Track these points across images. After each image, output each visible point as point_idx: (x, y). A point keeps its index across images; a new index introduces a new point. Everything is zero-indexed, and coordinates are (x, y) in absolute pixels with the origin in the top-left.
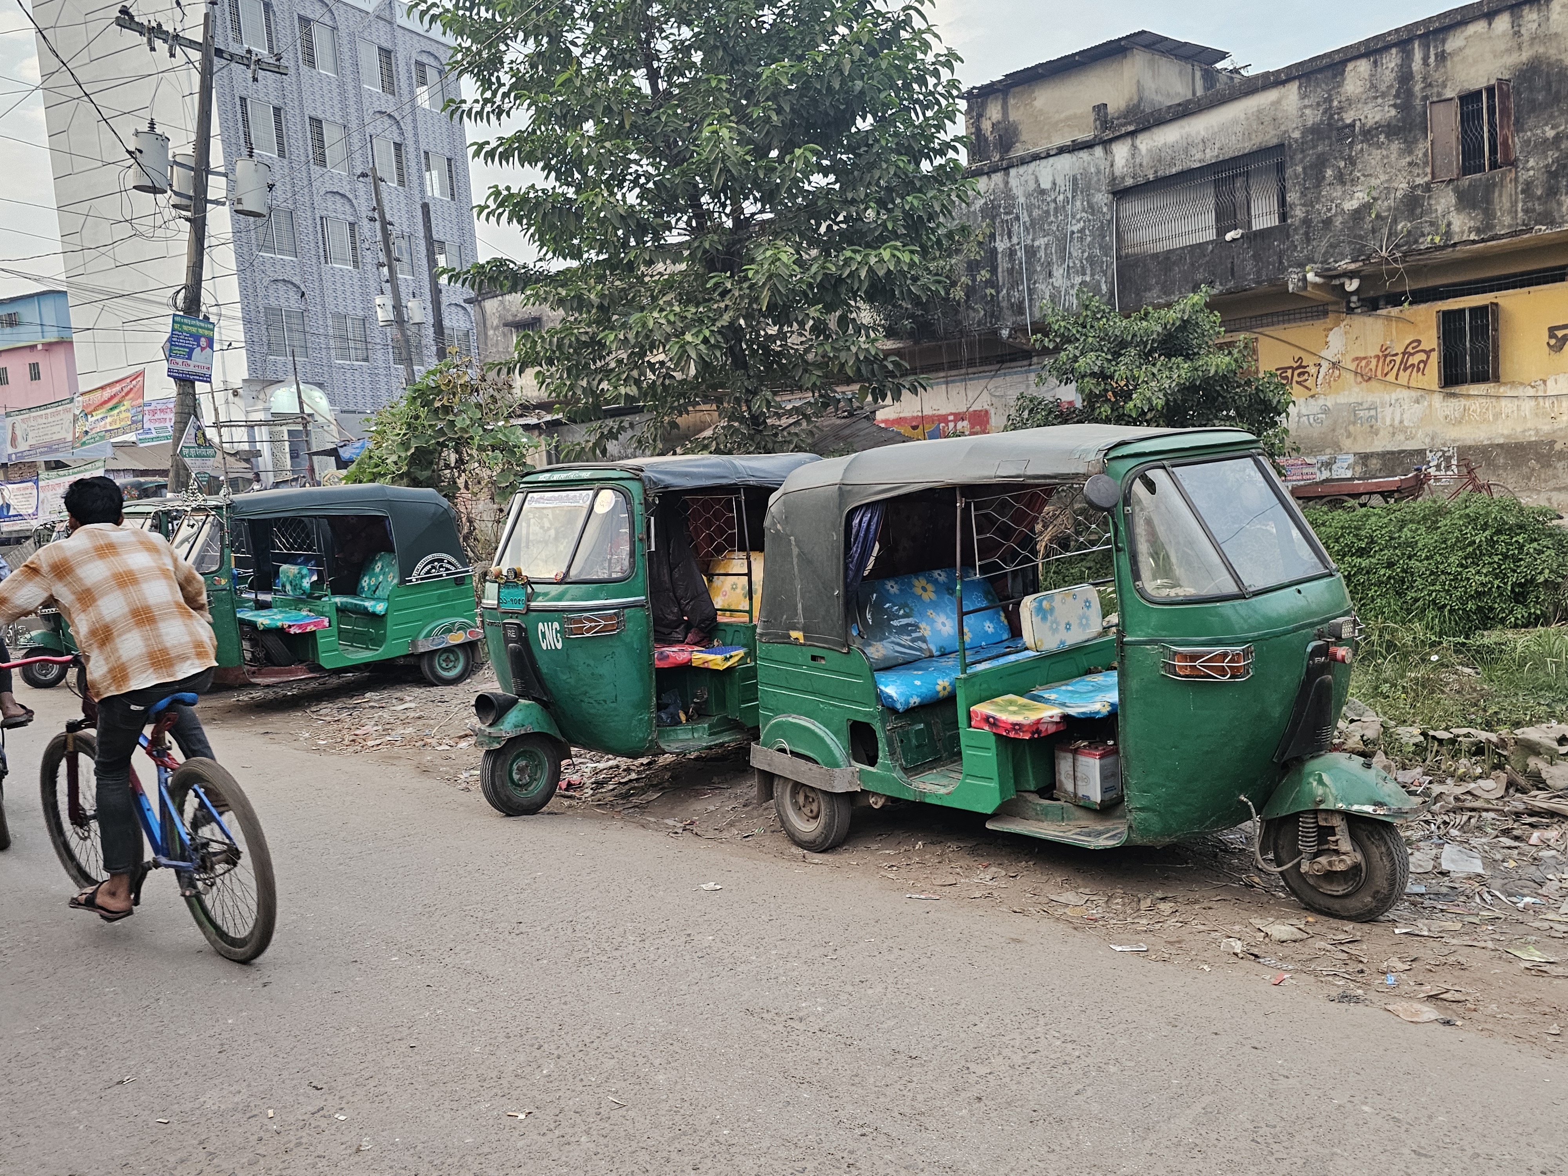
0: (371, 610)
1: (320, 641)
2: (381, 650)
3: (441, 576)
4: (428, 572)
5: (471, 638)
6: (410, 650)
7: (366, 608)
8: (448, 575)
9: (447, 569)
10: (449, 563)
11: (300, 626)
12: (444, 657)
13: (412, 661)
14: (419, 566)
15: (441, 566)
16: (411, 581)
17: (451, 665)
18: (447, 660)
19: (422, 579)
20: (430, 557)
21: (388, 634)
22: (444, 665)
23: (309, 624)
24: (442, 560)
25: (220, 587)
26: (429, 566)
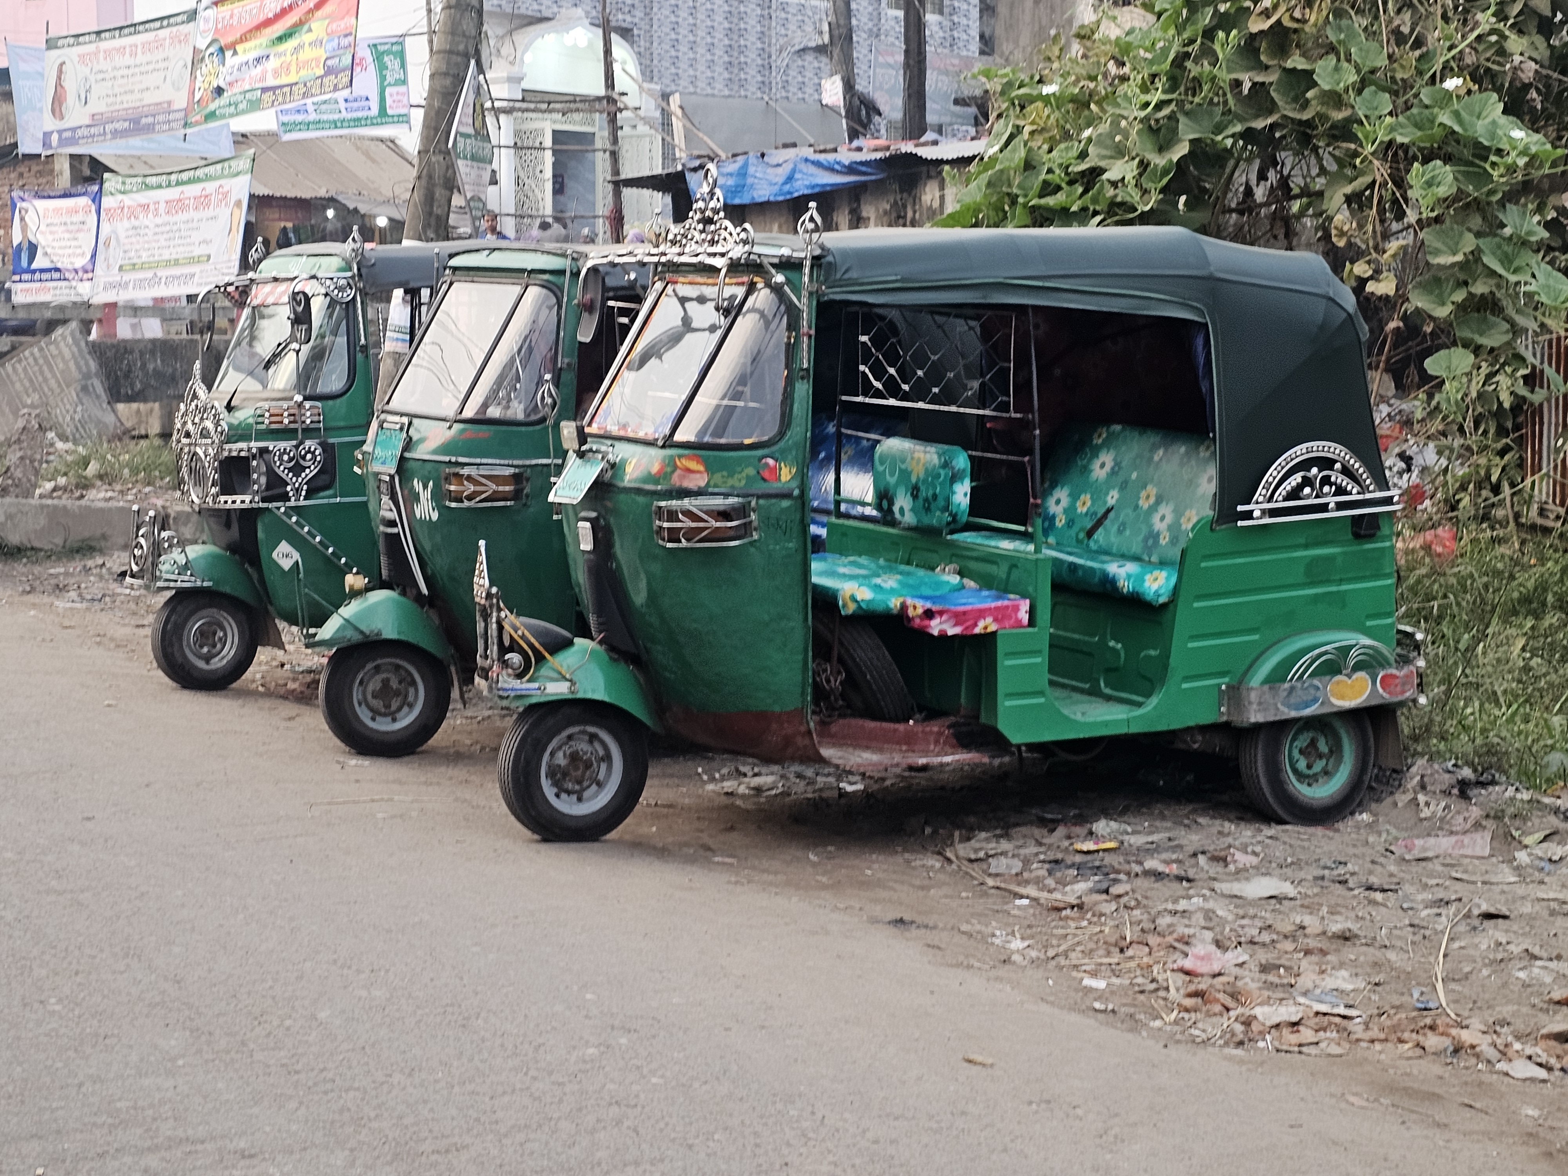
0: (1126, 585)
1: (1005, 664)
2: (1154, 701)
3: (1324, 508)
4: (1294, 494)
5: (1385, 696)
6: (1223, 714)
7: (1109, 582)
8: (1340, 506)
9: (1341, 491)
10: (1346, 471)
11: (959, 617)
12: (1303, 741)
13: (1218, 743)
14: (1273, 473)
15: (1326, 481)
16: (1249, 515)
17: (1318, 766)
18: (1311, 750)
19: (1273, 513)
20: (1300, 452)
21: (1174, 660)
22: (1302, 765)
23: (981, 614)
24: (1326, 463)
25: (774, 487)
26: (1297, 479)
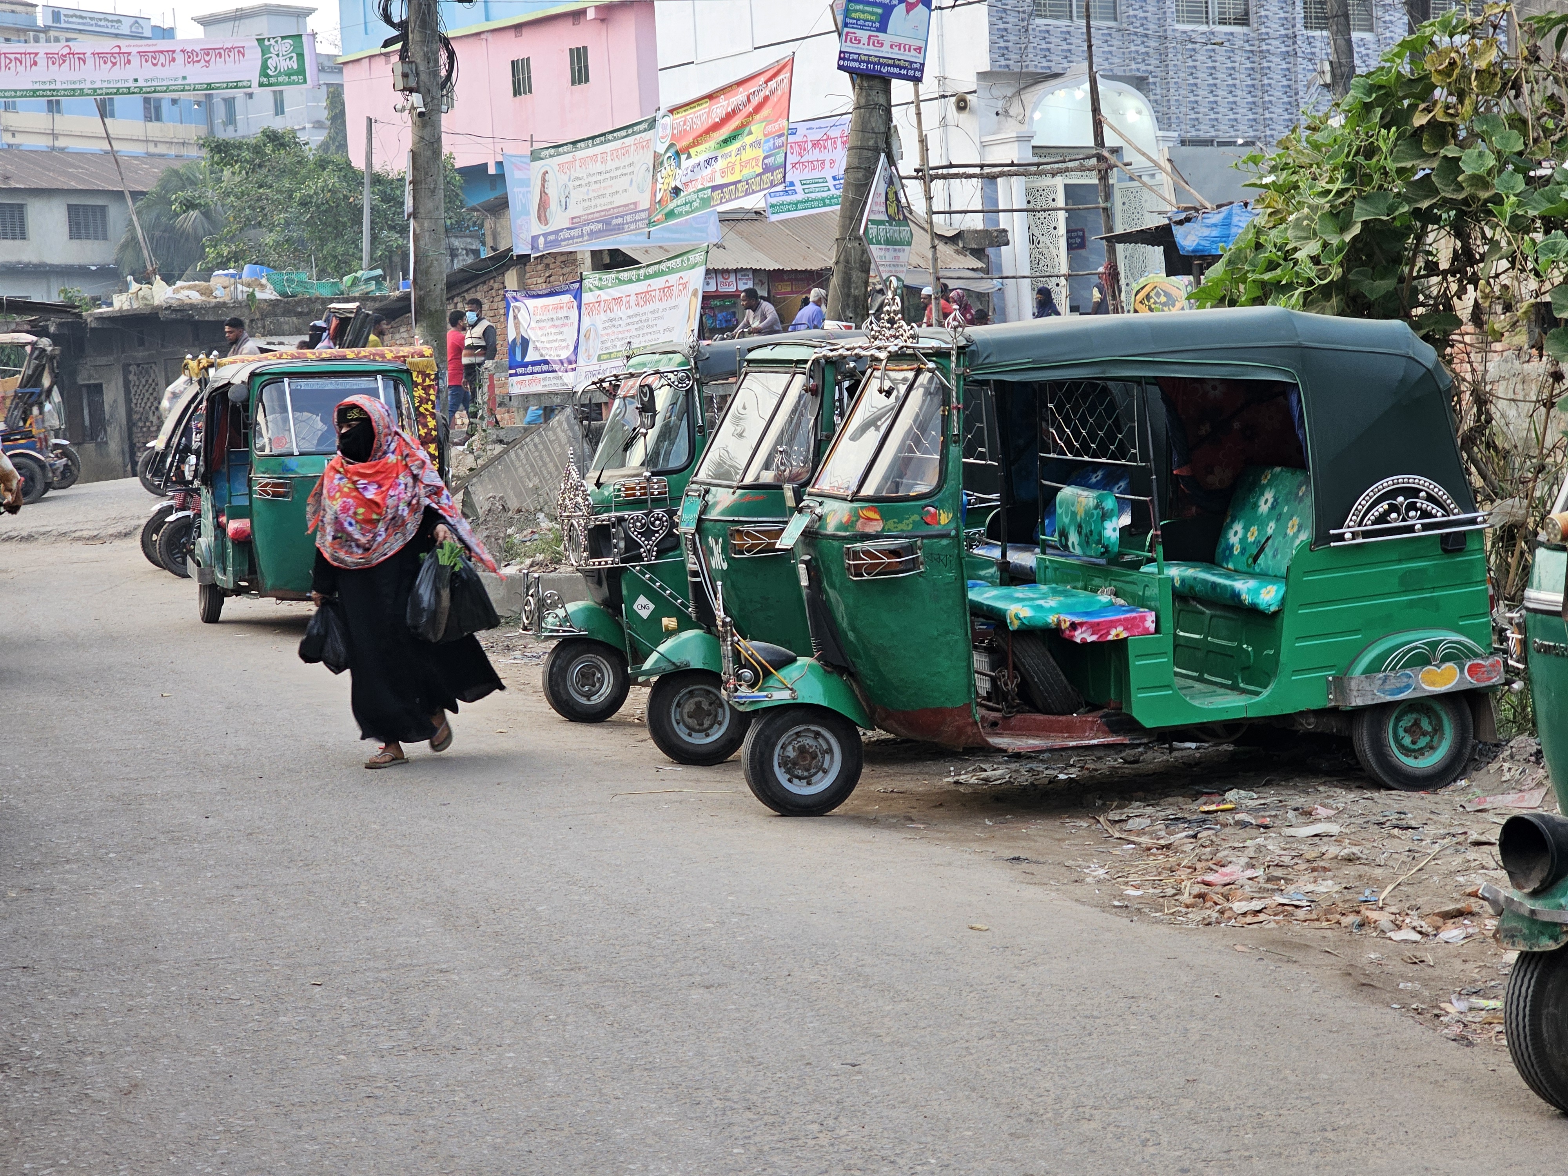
0: (1247, 598)
1: (1136, 664)
2: (1266, 693)
3: (1411, 529)
4: (1382, 518)
5: (1471, 682)
6: (1330, 700)
7: (1236, 595)
8: (1425, 527)
9: (1425, 514)
10: (1430, 498)
11: (1094, 628)
12: (1407, 721)
13: (1334, 726)
14: (1363, 502)
15: (1412, 507)
16: (1341, 537)
17: (1423, 742)
18: (1414, 730)
19: (1366, 534)
20: (1387, 484)
21: (1283, 658)
22: (1407, 741)
23: (1113, 624)
24: (1413, 492)
25: (934, 529)
26: (1385, 505)
